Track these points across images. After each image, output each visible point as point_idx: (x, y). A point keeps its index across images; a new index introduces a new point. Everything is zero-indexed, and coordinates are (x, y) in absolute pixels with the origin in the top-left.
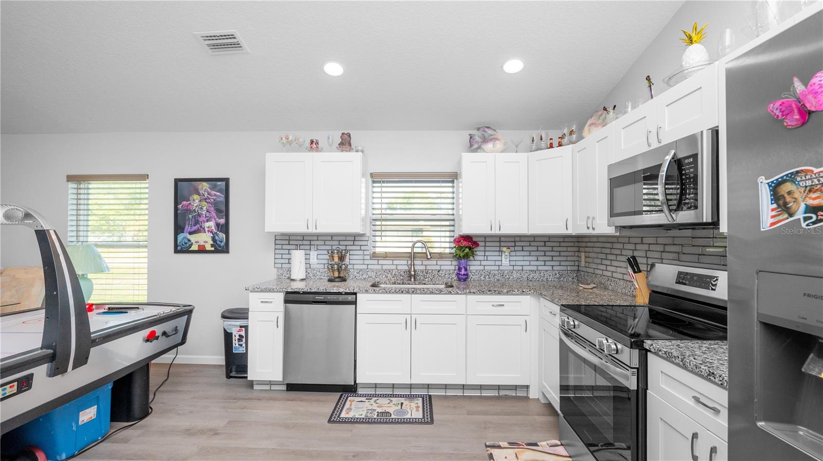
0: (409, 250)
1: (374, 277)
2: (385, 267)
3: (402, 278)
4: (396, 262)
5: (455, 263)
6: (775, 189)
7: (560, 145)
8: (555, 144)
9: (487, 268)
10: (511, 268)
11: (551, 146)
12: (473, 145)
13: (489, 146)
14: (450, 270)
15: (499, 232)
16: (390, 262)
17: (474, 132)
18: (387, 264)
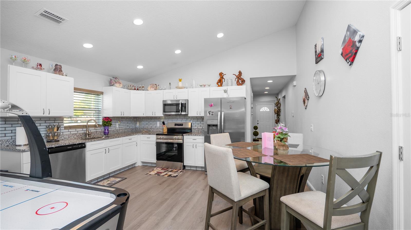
0: (86, 124)
1: (67, 138)
2: (72, 133)
3: (81, 136)
4: (77, 130)
5: (103, 128)
6: (209, 112)
7: (138, 90)
8: (136, 89)
9: (112, 129)
10: (119, 128)
11: (135, 89)
12: (111, 84)
13: (117, 85)
14: (100, 131)
15: (124, 116)
16: (75, 130)
17: (112, 78)
18: (73, 131)
